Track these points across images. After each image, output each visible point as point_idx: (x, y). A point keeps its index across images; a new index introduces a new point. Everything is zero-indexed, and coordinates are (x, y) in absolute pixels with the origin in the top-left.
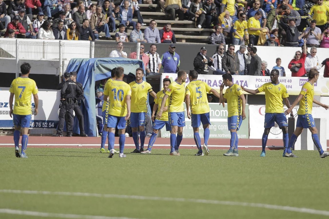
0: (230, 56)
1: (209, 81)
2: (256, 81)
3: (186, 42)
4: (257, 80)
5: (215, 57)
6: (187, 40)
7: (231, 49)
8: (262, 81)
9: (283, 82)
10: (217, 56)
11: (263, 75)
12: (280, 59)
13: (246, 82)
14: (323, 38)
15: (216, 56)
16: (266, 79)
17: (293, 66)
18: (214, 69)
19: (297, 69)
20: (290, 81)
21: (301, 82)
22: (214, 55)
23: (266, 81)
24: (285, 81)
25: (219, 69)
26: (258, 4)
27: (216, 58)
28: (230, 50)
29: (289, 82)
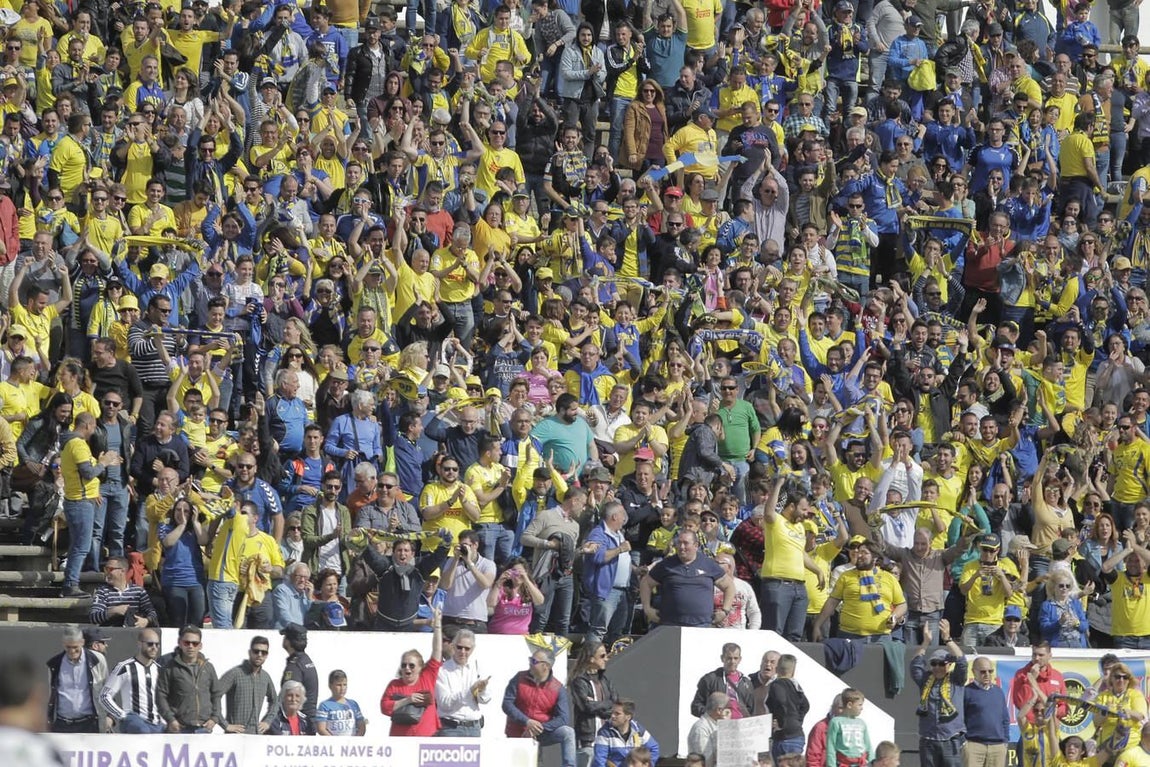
0: (180, 667)
1: (101, 754)
2: (269, 751)
3: (20, 620)
4: (270, 749)
5: (124, 670)
6: (26, 613)
7: (188, 643)
8: (287, 755)
9: (361, 754)
10: (133, 666)
11: (291, 734)
12: (345, 676)
13: (232, 757)
14: (500, 603)
15: (128, 667)
16: (301, 747)
17: (398, 704)
18: (118, 714)
19: (414, 714)
20: (385, 752)
21: (425, 756)
22: (122, 664)
23: (303, 752)
24: (369, 751)
25: (139, 712)
26: (249, 467)
27: (129, 673)
28: (184, 648)
29: (381, 754)
